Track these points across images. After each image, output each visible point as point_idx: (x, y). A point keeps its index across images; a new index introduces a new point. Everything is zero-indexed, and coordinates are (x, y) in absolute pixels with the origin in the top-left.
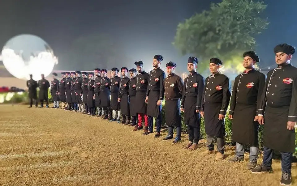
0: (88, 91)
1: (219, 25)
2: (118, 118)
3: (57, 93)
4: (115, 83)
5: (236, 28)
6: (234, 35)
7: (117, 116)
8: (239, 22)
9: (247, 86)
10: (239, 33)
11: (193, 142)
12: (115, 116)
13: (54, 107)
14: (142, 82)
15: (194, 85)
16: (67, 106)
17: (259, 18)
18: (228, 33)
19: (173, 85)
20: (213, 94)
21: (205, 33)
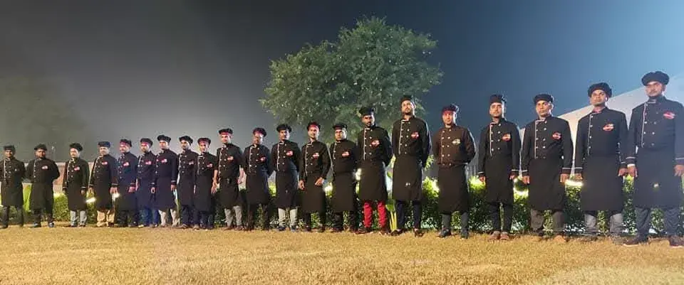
0: (196, 179)
1: (360, 71)
2: (292, 224)
3: (82, 191)
4: (288, 154)
5: (389, 78)
6: (387, 90)
7: (287, 221)
8: (395, 68)
9: (604, 129)
10: (396, 89)
11: (500, 231)
12: (284, 221)
13: (72, 225)
14: (373, 143)
15: (504, 138)
16: (111, 218)
17: (425, 64)
18: (376, 86)
19: (458, 142)
20: (551, 144)
21: (332, 85)
